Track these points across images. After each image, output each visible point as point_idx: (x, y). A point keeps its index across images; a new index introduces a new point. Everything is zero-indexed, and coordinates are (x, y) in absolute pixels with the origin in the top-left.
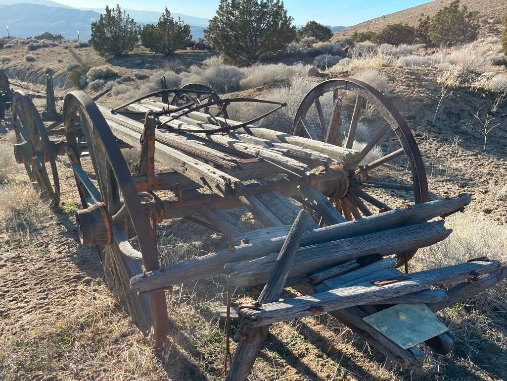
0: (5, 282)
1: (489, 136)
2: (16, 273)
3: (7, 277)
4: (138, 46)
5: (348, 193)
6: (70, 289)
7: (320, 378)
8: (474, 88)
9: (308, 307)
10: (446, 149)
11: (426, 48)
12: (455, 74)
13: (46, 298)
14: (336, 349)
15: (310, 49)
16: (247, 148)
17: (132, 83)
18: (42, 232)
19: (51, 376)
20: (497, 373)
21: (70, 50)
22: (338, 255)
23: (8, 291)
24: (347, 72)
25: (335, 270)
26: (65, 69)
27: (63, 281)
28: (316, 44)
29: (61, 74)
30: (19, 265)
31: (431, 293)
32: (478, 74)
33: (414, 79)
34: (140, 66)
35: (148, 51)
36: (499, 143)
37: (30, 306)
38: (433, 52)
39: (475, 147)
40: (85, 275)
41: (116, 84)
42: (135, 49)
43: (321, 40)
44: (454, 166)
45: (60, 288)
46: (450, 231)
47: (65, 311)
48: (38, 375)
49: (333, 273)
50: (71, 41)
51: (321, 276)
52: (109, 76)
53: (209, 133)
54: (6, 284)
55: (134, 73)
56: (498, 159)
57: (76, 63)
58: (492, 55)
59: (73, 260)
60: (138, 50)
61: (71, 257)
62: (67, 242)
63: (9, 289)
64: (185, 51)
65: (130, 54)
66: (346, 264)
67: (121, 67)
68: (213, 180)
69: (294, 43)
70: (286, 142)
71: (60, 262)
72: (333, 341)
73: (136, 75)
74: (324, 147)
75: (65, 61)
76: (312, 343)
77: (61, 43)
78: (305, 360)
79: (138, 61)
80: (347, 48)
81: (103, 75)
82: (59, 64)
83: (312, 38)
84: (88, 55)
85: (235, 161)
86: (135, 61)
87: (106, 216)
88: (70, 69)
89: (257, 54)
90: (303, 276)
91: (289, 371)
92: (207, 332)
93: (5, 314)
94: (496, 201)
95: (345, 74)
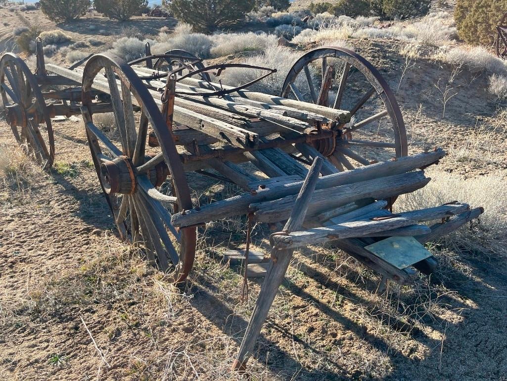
0: (18, 234)
1: (447, 105)
2: (27, 226)
3: (19, 230)
4: (90, 11)
5: (335, 151)
6: (83, 239)
7: (322, 303)
8: (433, 60)
9: (326, 235)
10: (410, 116)
11: (381, 20)
12: (416, 46)
13: (63, 247)
14: (332, 282)
15: (269, 18)
16: (247, 109)
17: (87, 49)
18: (40, 191)
19: (88, 308)
20: (466, 295)
21: (16, 13)
22: (341, 197)
23: (25, 242)
24: (315, 43)
25: (339, 210)
26: (13, 33)
27: (74, 233)
28: (275, 14)
29: (8, 38)
30: (26, 220)
31: (417, 227)
32: (437, 48)
33: (378, 51)
34: (94, 32)
35: (101, 17)
36: (456, 111)
37: (50, 254)
38: (389, 25)
39: (435, 115)
40: (93, 227)
41: (70, 50)
42: (87, 13)
43: (279, 10)
44: (418, 131)
45: (74, 238)
46: (429, 179)
47: (84, 257)
48: (75, 308)
49: (337, 213)
50: (16, 3)
51: (328, 214)
52: (61, 42)
53: (206, 96)
54: (20, 235)
55: (88, 39)
56: (456, 126)
57: (22, 26)
58: (444, 29)
59: (77, 215)
60: (91, 15)
61: (75, 213)
62: (68, 199)
63: (25, 239)
64: (140, 17)
65: (81, 19)
66: (347, 205)
67: (74, 32)
68: (232, 134)
69: (252, 13)
70: (281, 104)
71: (65, 216)
72: (329, 275)
73: (90, 41)
74: (318, 109)
75: (12, 24)
76: (312, 278)
77: (5, 5)
78: (307, 290)
79: (92, 27)
80: (307, 19)
81: (55, 40)
82: (5, 28)
83: (270, 8)
84: (36, 18)
85: (244, 120)
86: (89, 27)
87: (131, 168)
88: (18, 33)
89: (216, 22)
90: (312, 216)
91: (295, 299)
92: (218, 271)
93: (27, 260)
94: (456, 162)
95: (313, 44)
